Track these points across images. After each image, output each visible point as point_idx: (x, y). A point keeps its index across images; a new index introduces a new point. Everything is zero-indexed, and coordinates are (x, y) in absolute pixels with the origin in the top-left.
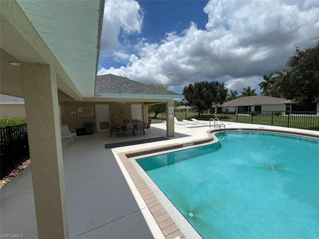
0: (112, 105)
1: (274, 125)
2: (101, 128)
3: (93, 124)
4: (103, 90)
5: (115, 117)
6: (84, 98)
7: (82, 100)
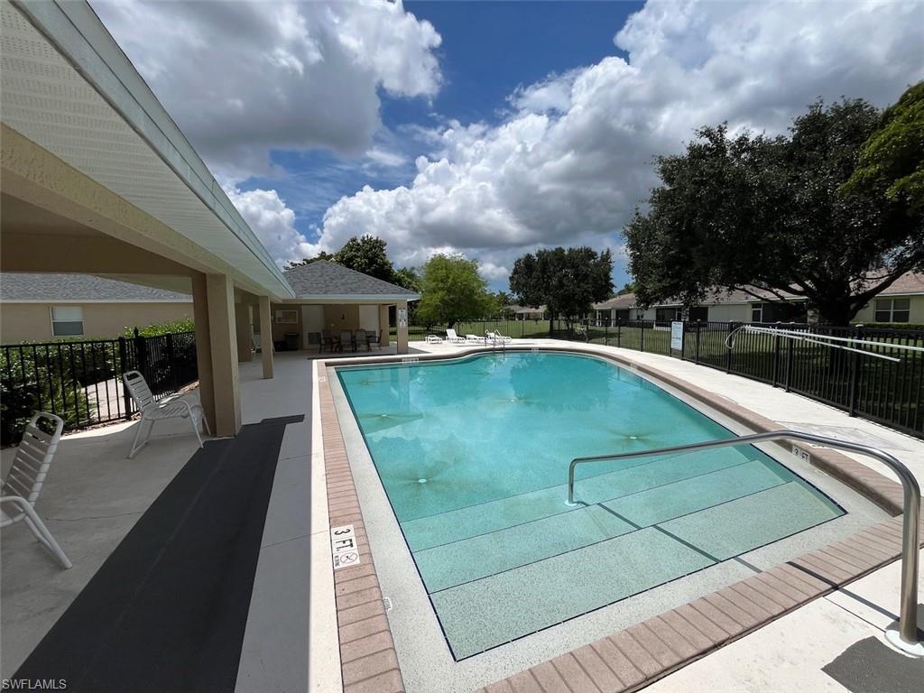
0: (327, 308)
1: (610, 345)
2: (311, 342)
3: (298, 335)
4: (305, 290)
5: (333, 325)
6: (284, 300)
7: (281, 302)
